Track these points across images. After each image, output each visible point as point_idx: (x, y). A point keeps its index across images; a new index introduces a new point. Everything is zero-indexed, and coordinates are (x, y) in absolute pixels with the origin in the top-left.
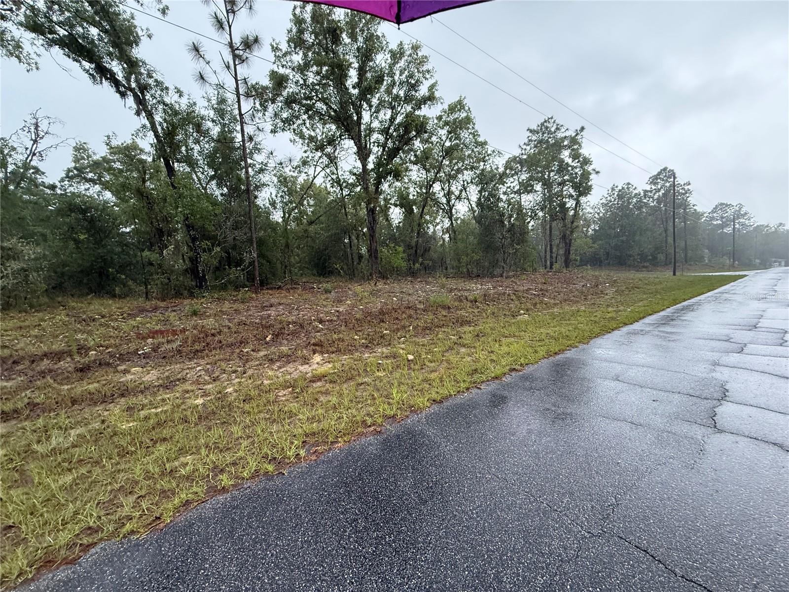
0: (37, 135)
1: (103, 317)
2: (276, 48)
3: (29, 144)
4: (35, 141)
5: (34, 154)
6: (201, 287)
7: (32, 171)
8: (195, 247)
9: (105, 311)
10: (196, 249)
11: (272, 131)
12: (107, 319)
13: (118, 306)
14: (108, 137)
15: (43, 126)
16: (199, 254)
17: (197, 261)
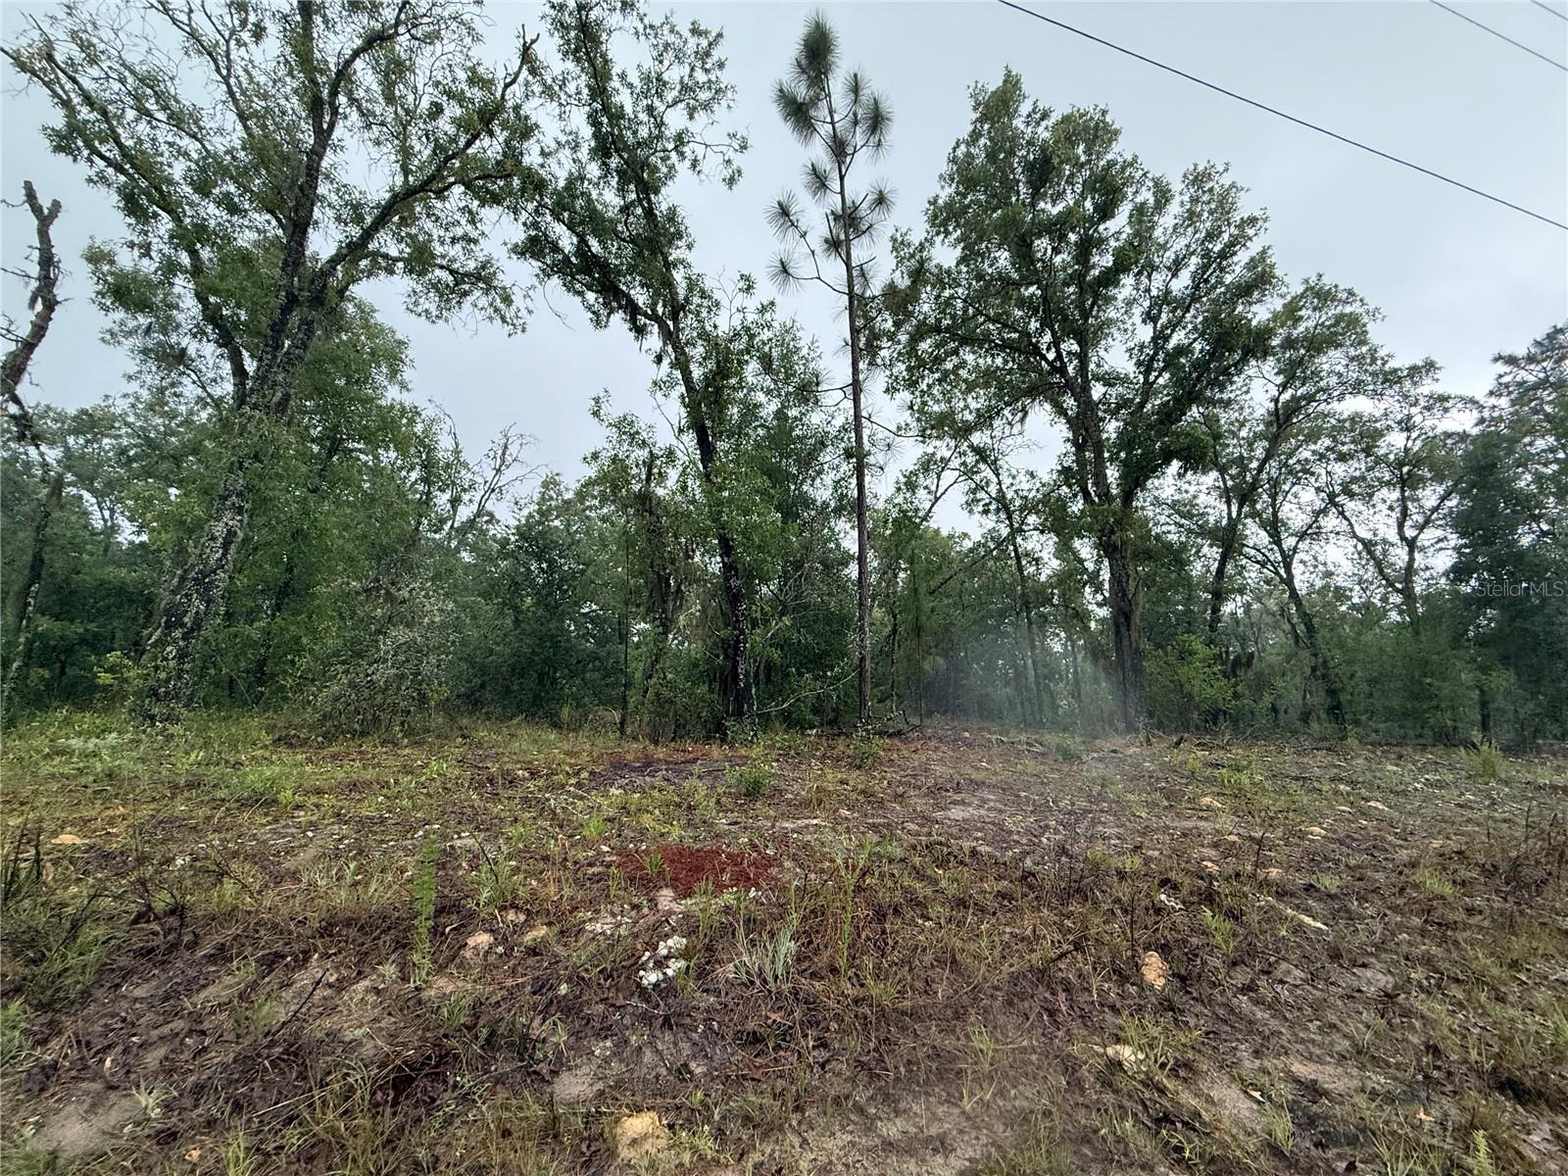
0: (503, 461)
1: (534, 774)
2: (902, 243)
3: (490, 474)
4: (498, 471)
5: (493, 490)
6: (739, 714)
7: (486, 518)
8: (737, 616)
9: (539, 759)
10: (737, 621)
11: (887, 391)
12: (541, 783)
13: (566, 747)
14: (597, 400)
15: (513, 449)
16: (742, 632)
17: (737, 649)
